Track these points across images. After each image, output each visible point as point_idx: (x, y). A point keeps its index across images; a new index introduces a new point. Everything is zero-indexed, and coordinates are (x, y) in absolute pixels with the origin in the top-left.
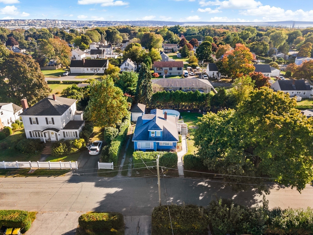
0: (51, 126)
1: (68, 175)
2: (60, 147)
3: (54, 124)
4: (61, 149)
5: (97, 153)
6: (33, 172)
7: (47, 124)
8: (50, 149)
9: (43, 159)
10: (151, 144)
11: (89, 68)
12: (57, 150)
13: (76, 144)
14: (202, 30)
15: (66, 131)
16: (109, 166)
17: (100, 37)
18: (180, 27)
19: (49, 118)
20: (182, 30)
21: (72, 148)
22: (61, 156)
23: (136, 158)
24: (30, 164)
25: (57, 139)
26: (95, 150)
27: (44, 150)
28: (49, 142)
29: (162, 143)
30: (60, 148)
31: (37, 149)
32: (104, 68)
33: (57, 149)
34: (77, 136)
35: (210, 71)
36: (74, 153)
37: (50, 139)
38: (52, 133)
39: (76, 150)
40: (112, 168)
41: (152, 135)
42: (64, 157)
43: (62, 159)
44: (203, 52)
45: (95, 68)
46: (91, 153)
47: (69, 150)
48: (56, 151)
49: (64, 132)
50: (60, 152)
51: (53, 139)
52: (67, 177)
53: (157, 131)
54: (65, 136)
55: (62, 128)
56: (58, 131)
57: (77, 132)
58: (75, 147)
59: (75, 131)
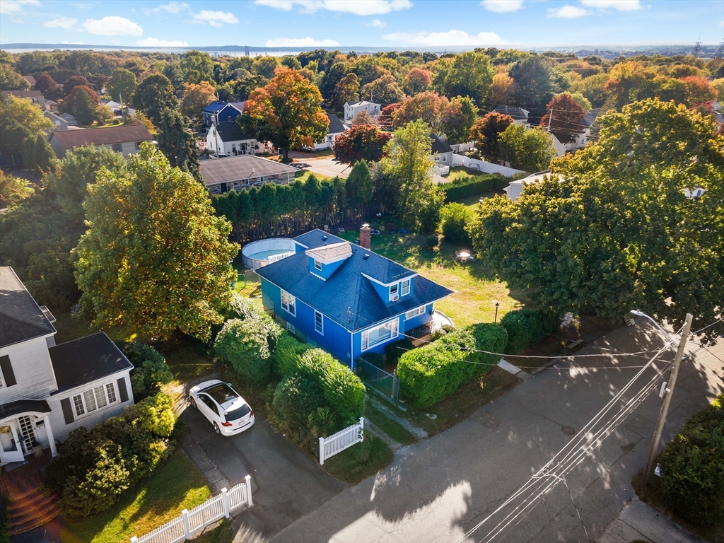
2: (101, 464)
3: (11, 382)
8: (40, 497)
10: (393, 325)
12: (98, 482)
13: (157, 421)
15: (70, 394)
16: (350, 436)
21: (152, 446)
22: (125, 499)
23: (429, 374)
25: (31, 442)
26: (243, 411)
27: (15, 516)
30: (107, 467)
33: (96, 478)
34: (124, 397)
35: (226, 143)
38: (6, 430)
39: (162, 446)
40: (359, 440)
41: (392, 297)
42: (139, 497)
47: (145, 456)
48: (100, 489)
49: (65, 403)
50: (116, 485)
51: (15, 451)
53: (402, 280)
54: (69, 419)
55: (55, 387)
56: (43, 406)
57: (121, 382)
58: (155, 436)
59: (113, 378)
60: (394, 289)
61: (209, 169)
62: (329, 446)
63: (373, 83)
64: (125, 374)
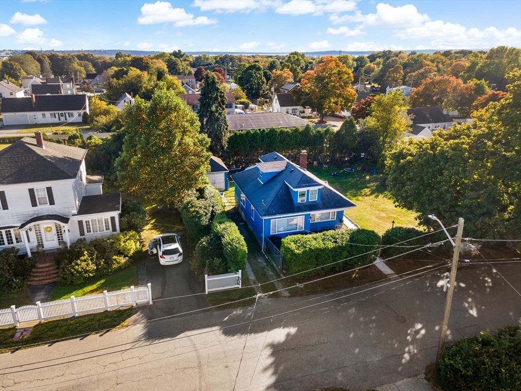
0: (45, 208)
1: (135, 322)
2: (83, 258)
3: (52, 202)
4: (86, 264)
5: (180, 259)
6: (27, 335)
7: (34, 204)
8: (51, 268)
9: (41, 295)
10: (299, 220)
11: (48, 114)
12: (77, 267)
13: (123, 244)
14: (220, 58)
15: (85, 218)
16: (230, 281)
18: (182, 53)
19: (40, 187)
20: (187, 58)
21: (114, 257)
22: (90, 281)
23: (297, 251)
24: (14, 314)
25: (61, 241)
26: (175, 251)
27: (35, 275)
28: (40, 254)
30: (85, 261)
31: (16, 275)
32: (82, 112)
33: (77, 264)
34: (114, 229)
36: (120, 269)
37: (40, 244)
38: (48, 230)
39: (123, 260)
40: (237, 286)
42: (99, 283)
43: (94, 286)
46: (165, 261)
47: (109, 262)
48: (77, 271)
49: (80, 223)
50: (86, 272)
51: (51, 243)
52: (135, 329)
53: (311, 189)
54: (82, 233)
55: (75, 212)
56: (65, 220)
57: (113, 219)
58: (120, 253)
59: (108, 215)
60: (302, 195)
61: (252, 119)
62: (214, 283)
63: (417, 72)
64: (116, 214)
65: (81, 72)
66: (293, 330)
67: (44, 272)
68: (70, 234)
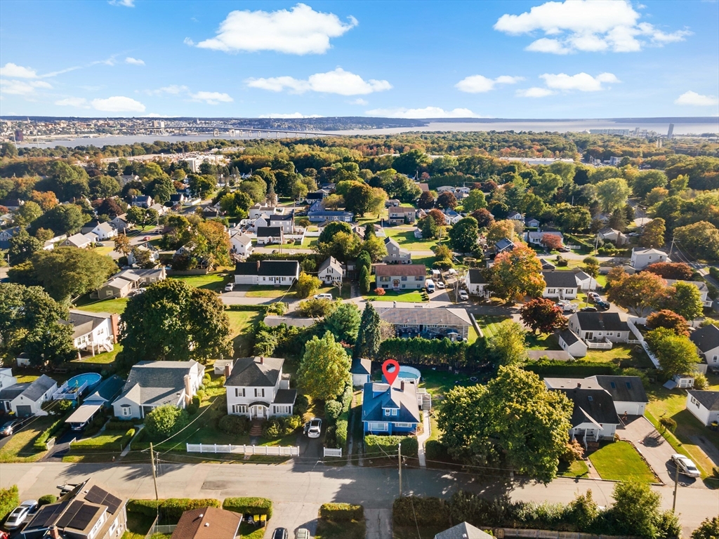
0: (260, 398)
1: (290, 463)
2: (273, 427)
3: (263, 396)
4: (274, 430)
5: (318, 435)
6: (248, 458)
7: (256, 396)
8: (259, 429)
9: (254, 441)
10: (385, 425)
11: (267, 278)
12: (270, 431)
13: (292, 422)
15: (277, 405)
16: (336, 452)
17: (266, 187)
18: (419, 154)
19: (259, 389)
20: (424, 159)
21: (287, 429)
22: (275, 439)
23: (369, 444)
24: (245, 448)
25: (265, 415)
26: (316, 431)
27: (252, 430)
28: (255, 419)
29: (399, 424)
31: (245, 430)
32: (293, 277)
33: (270, 429)
34: (290, 412)
35: (473, 284)
36: (289, 435)
37: (256, 415)
38: (260, 408)
39: (291, 431)
40: (339, 456)
41: (386, 414)
42: (278, 441)
43: (276, 442)
44: (463, 236)
45: (276, 277)
46: (310, 435)
47: (284, 431)
48: (270, 433)
49: (274, 407)
50: (274, 434)
51: (260, 415)
52: (289, 465)
53: (393, 409)
54: (275, 412)
55: (273, 401)
56: (268, 405)
57: (290, 407)
58: (291, 427)
59: (288, 405)
60: (388, 411)
62: (328, 452)
64: (291, 405)
65: (303, 190)
66: (354, 481)
67: (256, 430)
68: (269, 412)
